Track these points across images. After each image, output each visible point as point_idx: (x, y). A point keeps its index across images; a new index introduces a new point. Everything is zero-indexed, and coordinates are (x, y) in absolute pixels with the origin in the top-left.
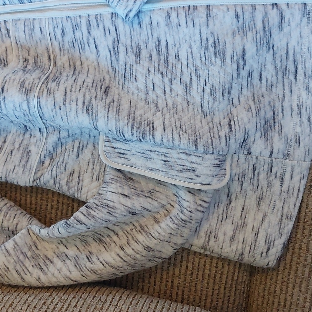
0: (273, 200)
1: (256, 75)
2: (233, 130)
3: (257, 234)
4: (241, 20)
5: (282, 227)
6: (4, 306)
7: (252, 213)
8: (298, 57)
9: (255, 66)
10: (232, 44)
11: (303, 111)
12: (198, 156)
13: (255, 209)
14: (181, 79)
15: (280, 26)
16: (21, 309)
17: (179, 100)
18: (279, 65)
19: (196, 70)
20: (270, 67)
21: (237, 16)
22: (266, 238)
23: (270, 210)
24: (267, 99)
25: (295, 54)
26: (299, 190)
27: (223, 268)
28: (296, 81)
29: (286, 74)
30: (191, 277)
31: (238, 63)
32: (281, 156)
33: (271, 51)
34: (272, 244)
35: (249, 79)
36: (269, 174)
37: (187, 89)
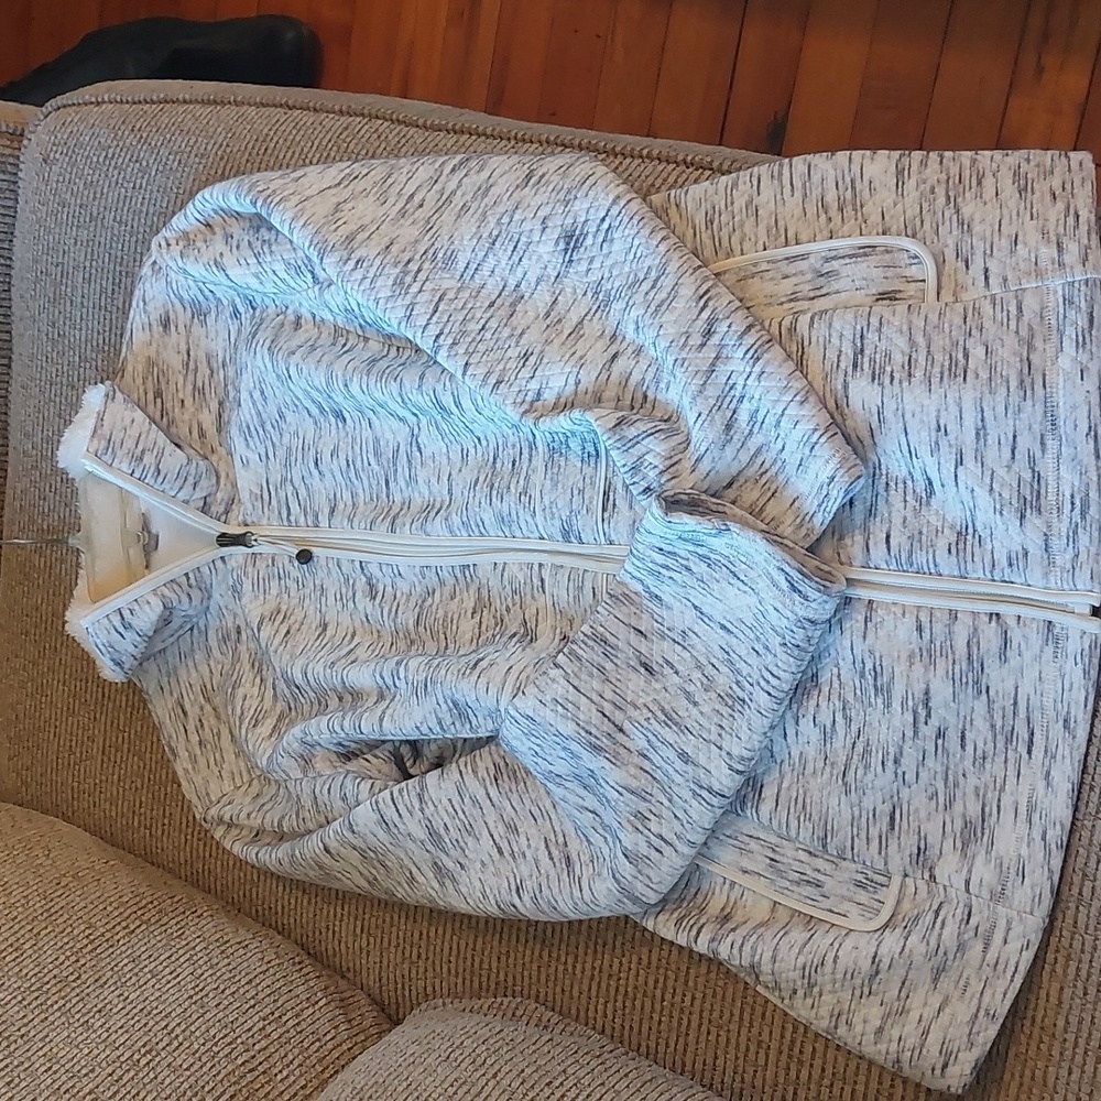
0: (965, 975)
1: (953, 736)
2: (897, 828)
3: (926, 1033)
4: (926, 635)
5: (974, 1031)
6: (484, 1075)
7: (921, 992)
8: (1036, 716)
9: (952, 720)
10: (905, 678)
11: (1036, 817)
12: (828, 860)
13: (927, 986)
14: (814, 718)
15: (1003, 656)
16: (510, 1086)
17: (811, 752)
18: (999, 724)
19: (844, 708)
20: (981, 724)
21: (920, 629)
22: (943, 1043)
23: (957, 993)
24: (972, 781)
25: (1030, 709)
26: (1016, 968)
27: (892, 1086)
28: (1030, 758)
29: (1012, 741)
30: (831, 1092)
31: (915, 713)
32: (986, 894)
33: (984, 696)
34: (953, 1056)
35: (940, 742)
36: (963, 926)
37: (827, 736)
